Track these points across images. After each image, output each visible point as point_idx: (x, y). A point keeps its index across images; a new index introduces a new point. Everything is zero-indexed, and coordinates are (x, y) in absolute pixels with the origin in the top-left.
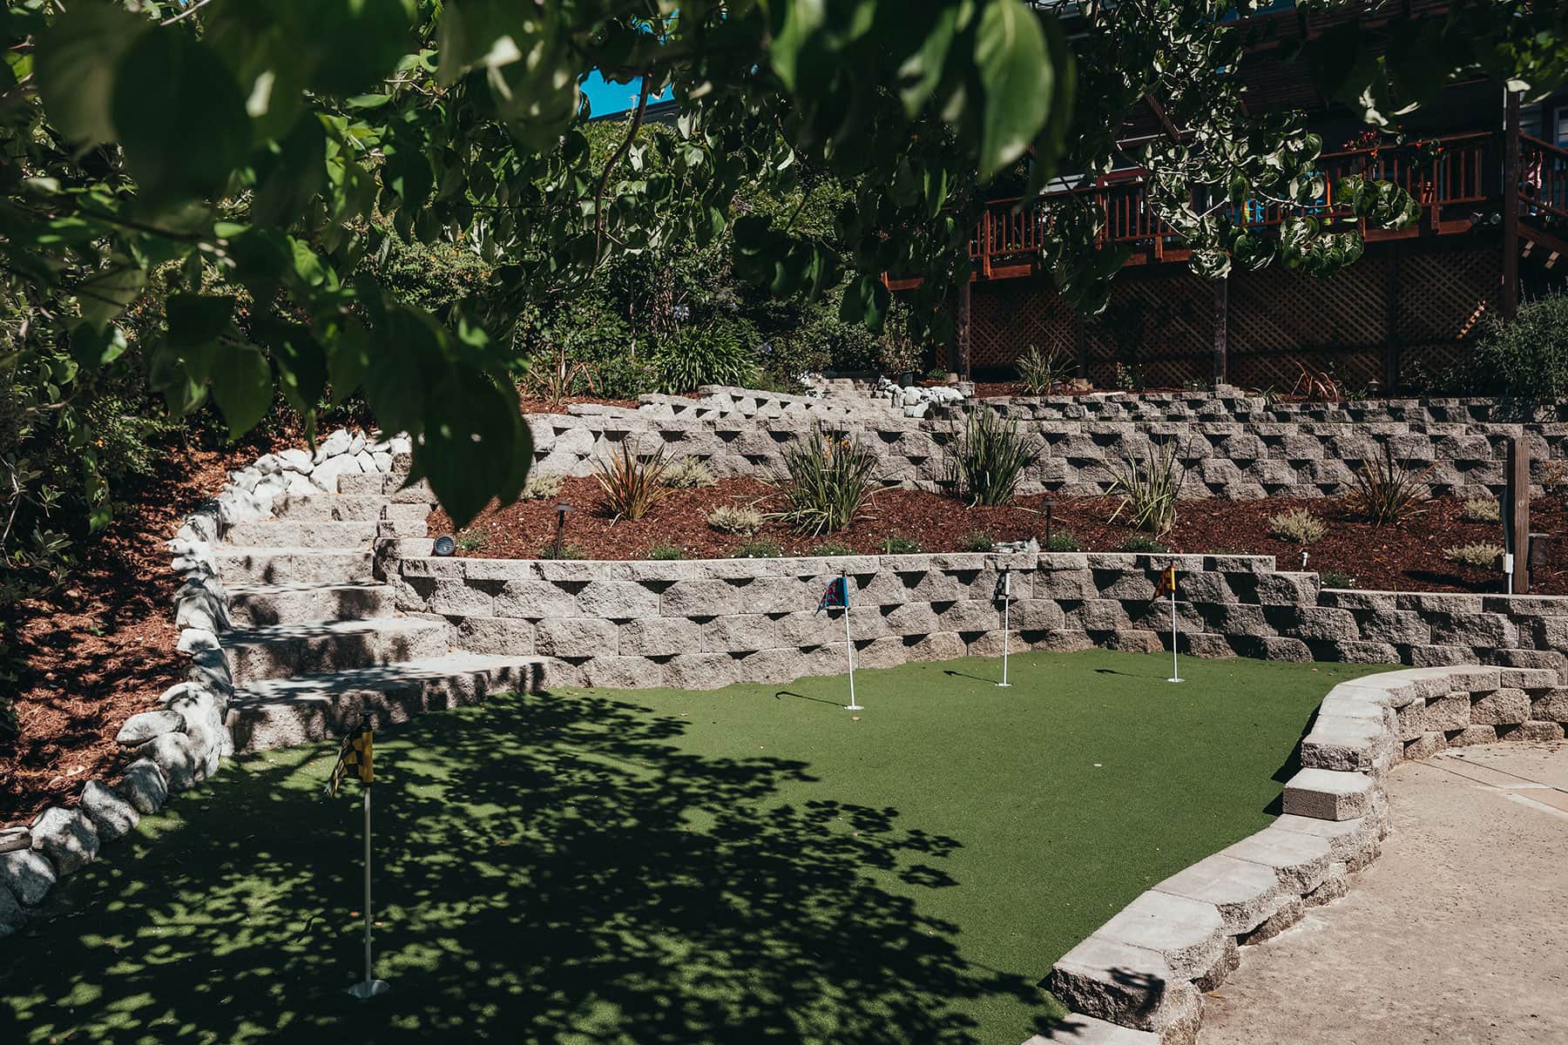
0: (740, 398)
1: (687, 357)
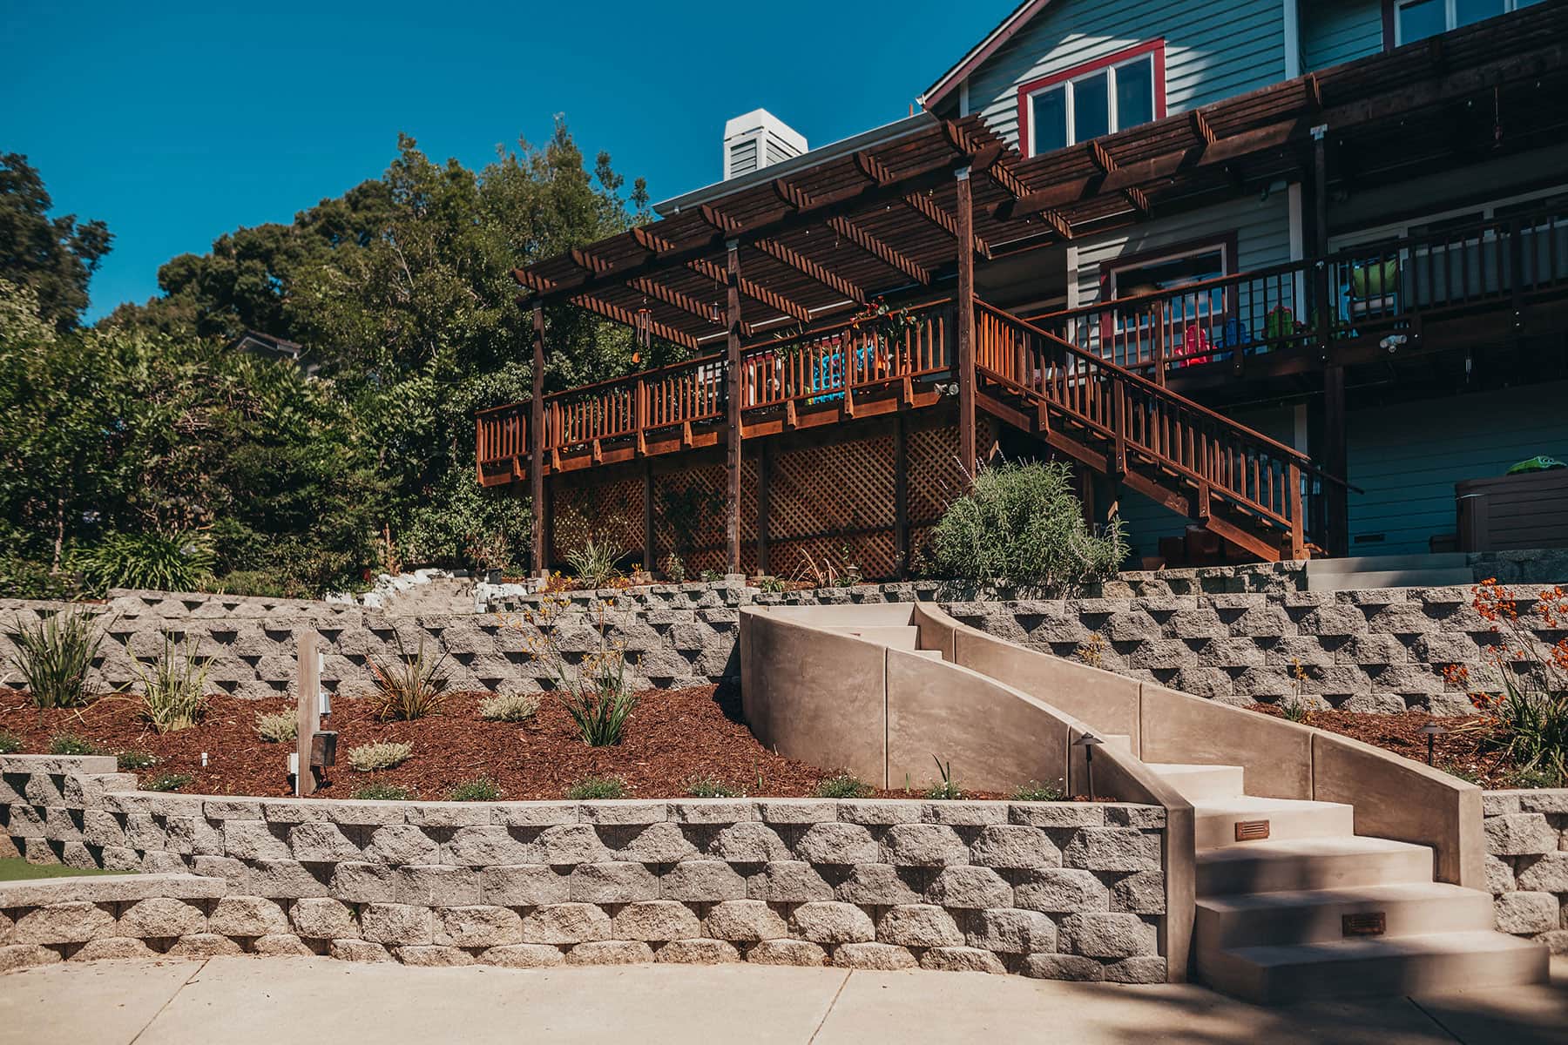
0: (159, 601)
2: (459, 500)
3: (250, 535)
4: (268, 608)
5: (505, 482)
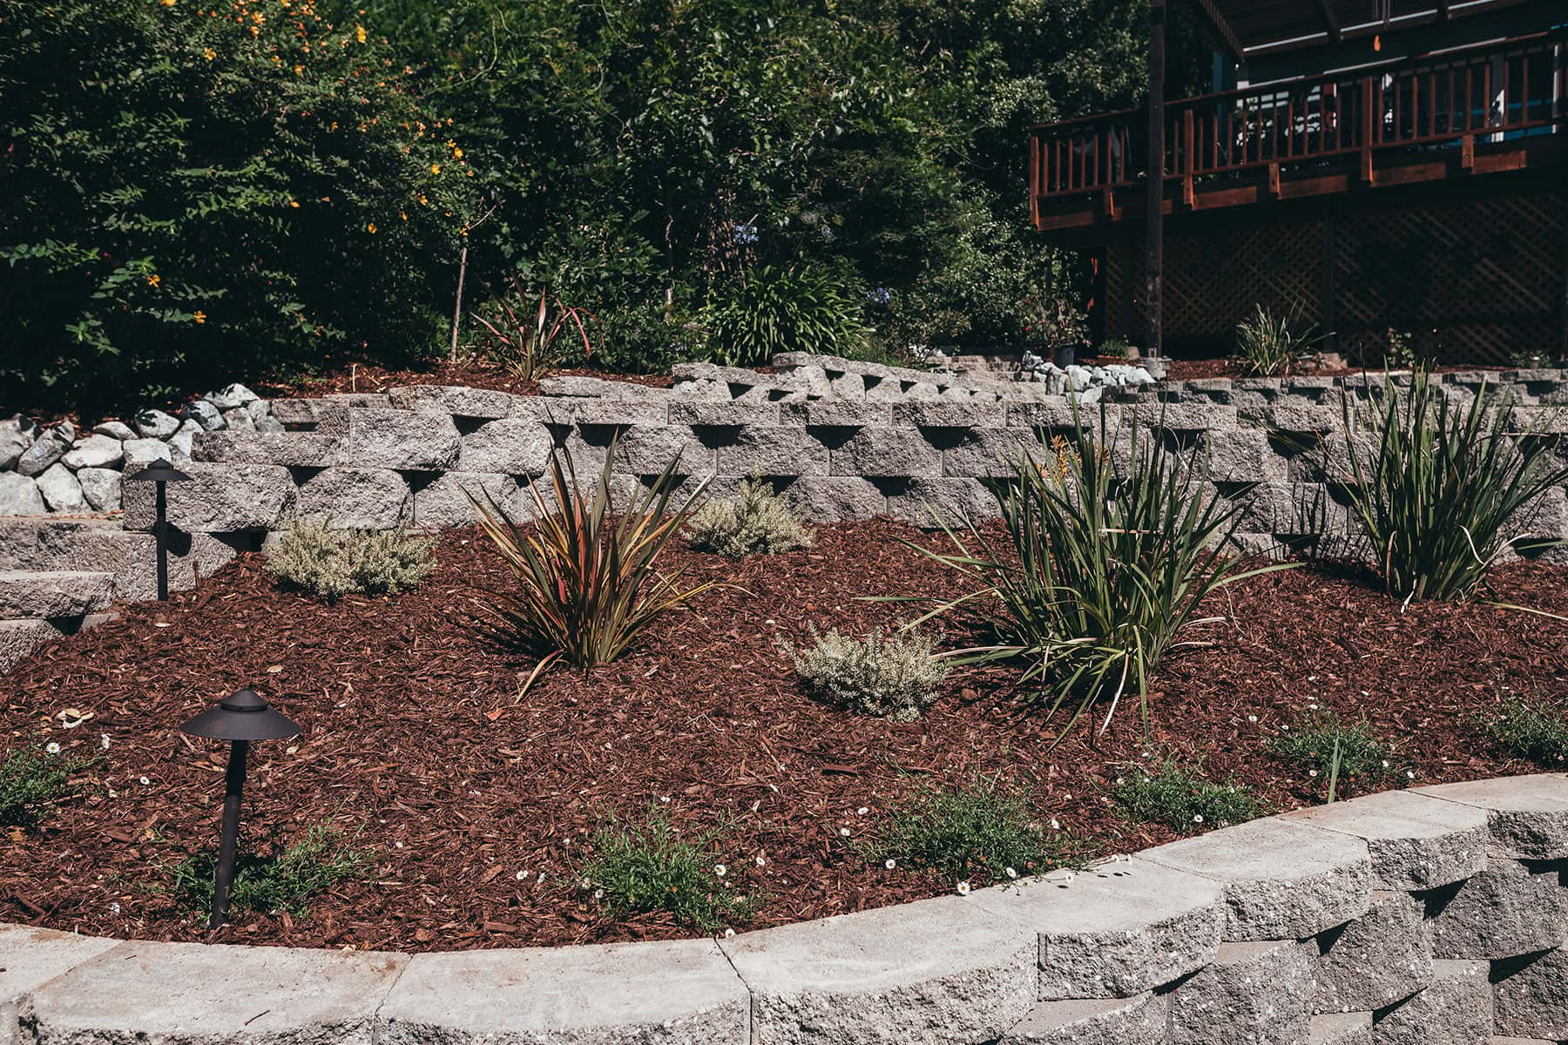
0: (839, 375)
1: (755, 308)
5: (1082, 223)
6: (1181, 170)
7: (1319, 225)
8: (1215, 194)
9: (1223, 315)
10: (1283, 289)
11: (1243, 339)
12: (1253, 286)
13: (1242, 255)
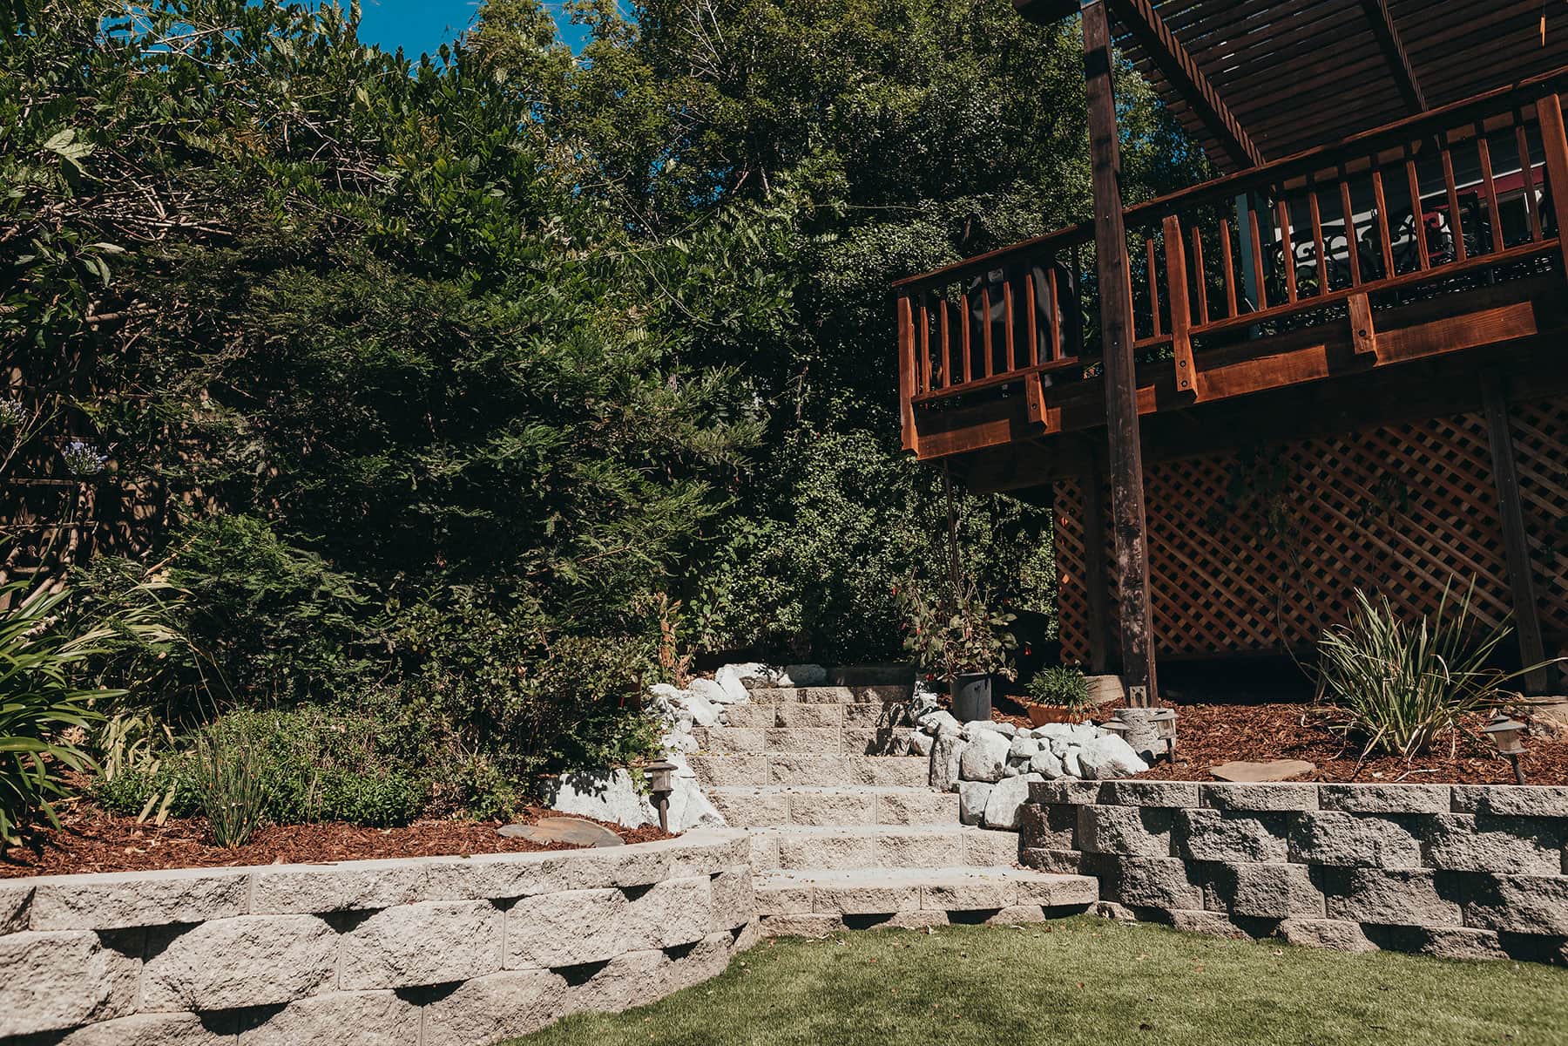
2: (813, 503)
3: (316, 581)
4: (344, 919)
5: (990, 443)
6: (1167, 327)
7: (1472, 419)
8: (1244, 366)
9: (1287, 609)
10: (1408, 553)
11: (1336, 672)
12: (1343, 549)
13: (1312, 487)
